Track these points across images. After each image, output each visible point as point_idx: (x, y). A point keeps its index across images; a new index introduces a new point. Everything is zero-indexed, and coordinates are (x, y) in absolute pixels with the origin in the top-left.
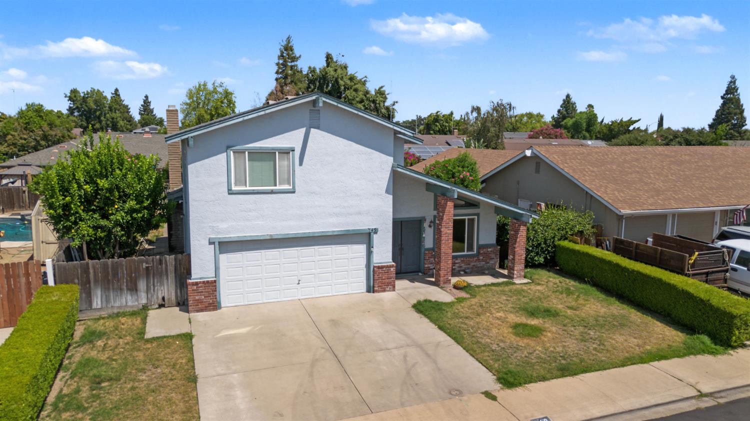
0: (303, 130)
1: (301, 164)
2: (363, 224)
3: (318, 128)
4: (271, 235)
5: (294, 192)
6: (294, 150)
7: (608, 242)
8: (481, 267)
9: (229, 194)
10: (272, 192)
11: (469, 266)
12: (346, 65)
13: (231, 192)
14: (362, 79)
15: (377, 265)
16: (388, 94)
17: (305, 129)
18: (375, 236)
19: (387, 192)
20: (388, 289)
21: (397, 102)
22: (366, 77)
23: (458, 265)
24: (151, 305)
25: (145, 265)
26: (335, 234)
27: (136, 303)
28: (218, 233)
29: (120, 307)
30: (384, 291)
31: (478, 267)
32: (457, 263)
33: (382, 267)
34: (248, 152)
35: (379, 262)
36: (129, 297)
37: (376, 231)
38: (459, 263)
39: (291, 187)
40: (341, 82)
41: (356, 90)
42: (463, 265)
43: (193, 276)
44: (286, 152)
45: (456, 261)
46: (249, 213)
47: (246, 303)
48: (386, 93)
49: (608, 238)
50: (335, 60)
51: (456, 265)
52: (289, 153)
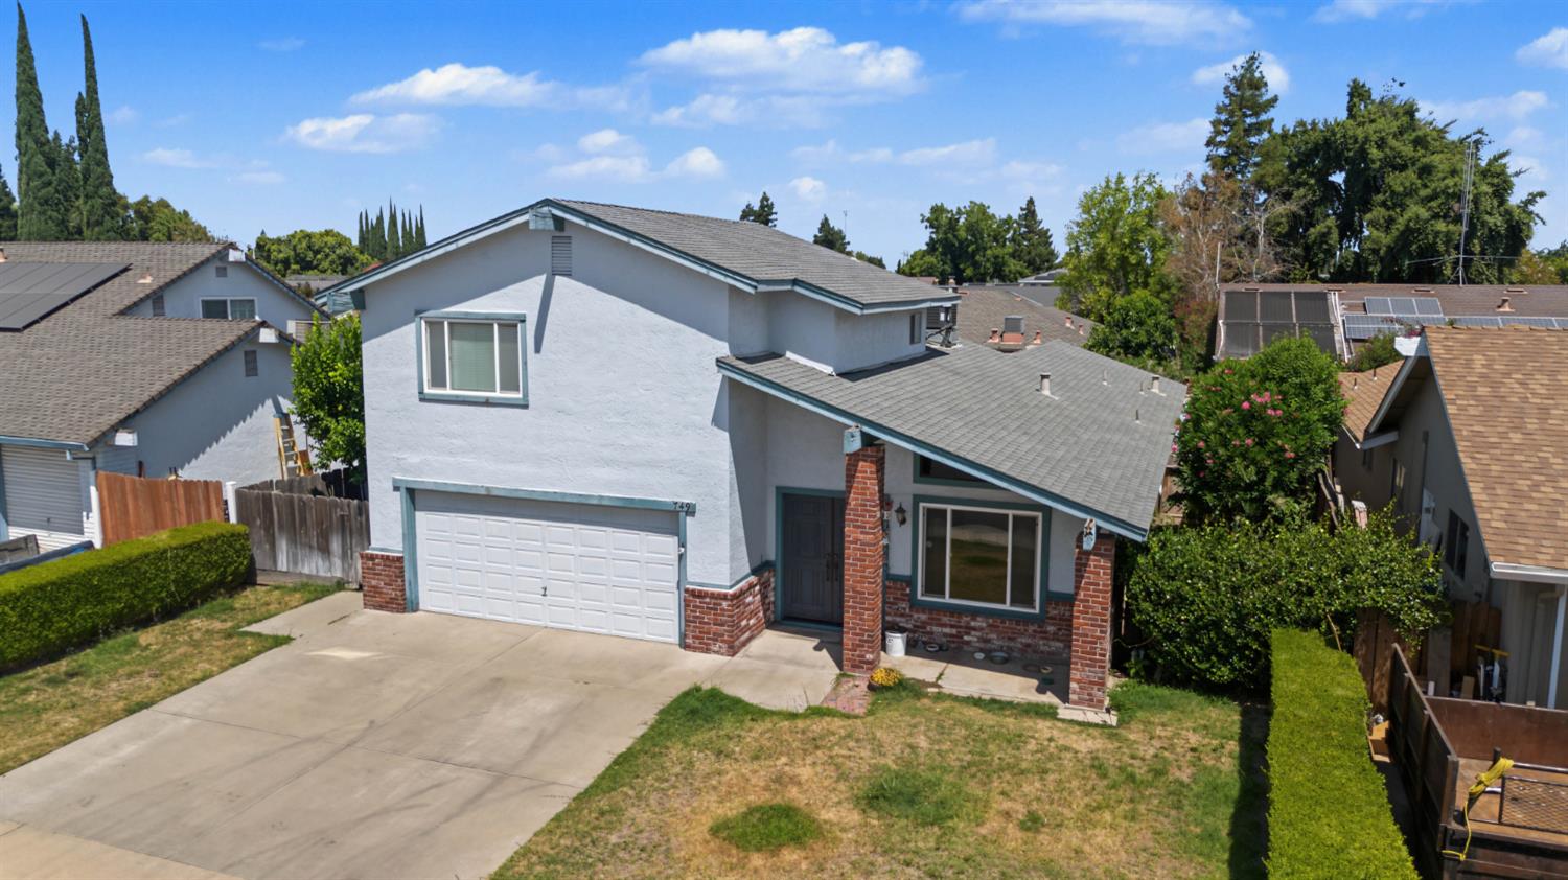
0: (541, 279)
1: (538, 350)
2: (664, 490)
3: (568, 274)
4: (488, 488)
5: (526, 407)
6: (523, 321)
7: (1497, 668)
8: (1051, 654)
9: (422, 400)
10: (487, 403)
11: (1012, 644)
12: (1412, 106)
13: (424, 398)
14: (1468, 137)
15: (691, 587)
16: (1517, 174)
17: (544, 277)
18: (689, 519)
19: (716, 421)
20: (716, 649)
21: (1542, 195)
22: (1480, 131)
23: (978, 634)
24: (348, 583)
25: (339, 513)
26: (605, 502)
27: (329, 575)
28: (406, 471)
29: (309, 576)
30: (707, 651)
31: (1042, 652)
32: (974, 629)
33: (701, 595)
34: (450, 324)
35: (698, 581)
36: (320, 563)
37: (690, 510)
38: (981, 629)
39: (520, 396)
40: (1374, 153)
41: (1426, 171)
42: (994, 636)
43: (374, 544)
44: (510, 325)
45: (973, 624)
46: (454, 441)
47: (458, 612)
48: (1510, 171)
49: (1505, 654)
50: (1376, 97)
51: (973, 633)
52: (516, 326)
